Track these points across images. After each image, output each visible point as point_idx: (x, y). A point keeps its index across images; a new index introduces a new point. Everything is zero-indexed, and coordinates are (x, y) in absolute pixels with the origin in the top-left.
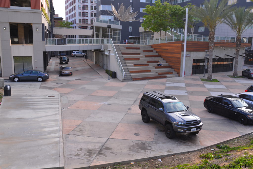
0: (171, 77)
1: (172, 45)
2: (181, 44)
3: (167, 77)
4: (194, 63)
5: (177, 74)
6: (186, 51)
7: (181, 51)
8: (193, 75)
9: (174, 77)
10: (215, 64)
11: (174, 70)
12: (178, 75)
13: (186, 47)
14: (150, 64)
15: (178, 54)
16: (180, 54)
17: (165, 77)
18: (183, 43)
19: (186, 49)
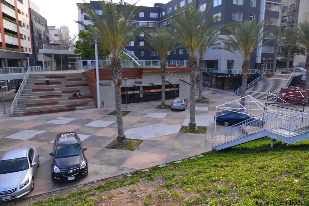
3: (76, 109)
5: (95, 105)
6: (100, 80)
11: (94, 101)
13: (99, 75)
14: (62, 94)
15: (94, 83)
19: (99, 77)
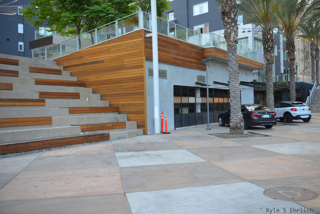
0: (125, 138)
1: (115, 47)
2: (142, 39)
3: (111, 137)
4: (176, 98)
5: (139, 127)
7: (144, 58)
8: (177, 129)
9: (131, 135)
10: (215, 102)
11: (128, 117)
12: (141, 131)
15: (135, 67)
16: (142, 66)
17: (105, 138)
18: (148, 35)
